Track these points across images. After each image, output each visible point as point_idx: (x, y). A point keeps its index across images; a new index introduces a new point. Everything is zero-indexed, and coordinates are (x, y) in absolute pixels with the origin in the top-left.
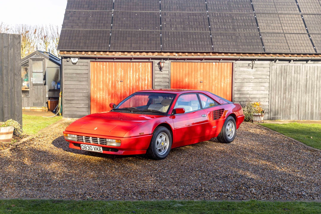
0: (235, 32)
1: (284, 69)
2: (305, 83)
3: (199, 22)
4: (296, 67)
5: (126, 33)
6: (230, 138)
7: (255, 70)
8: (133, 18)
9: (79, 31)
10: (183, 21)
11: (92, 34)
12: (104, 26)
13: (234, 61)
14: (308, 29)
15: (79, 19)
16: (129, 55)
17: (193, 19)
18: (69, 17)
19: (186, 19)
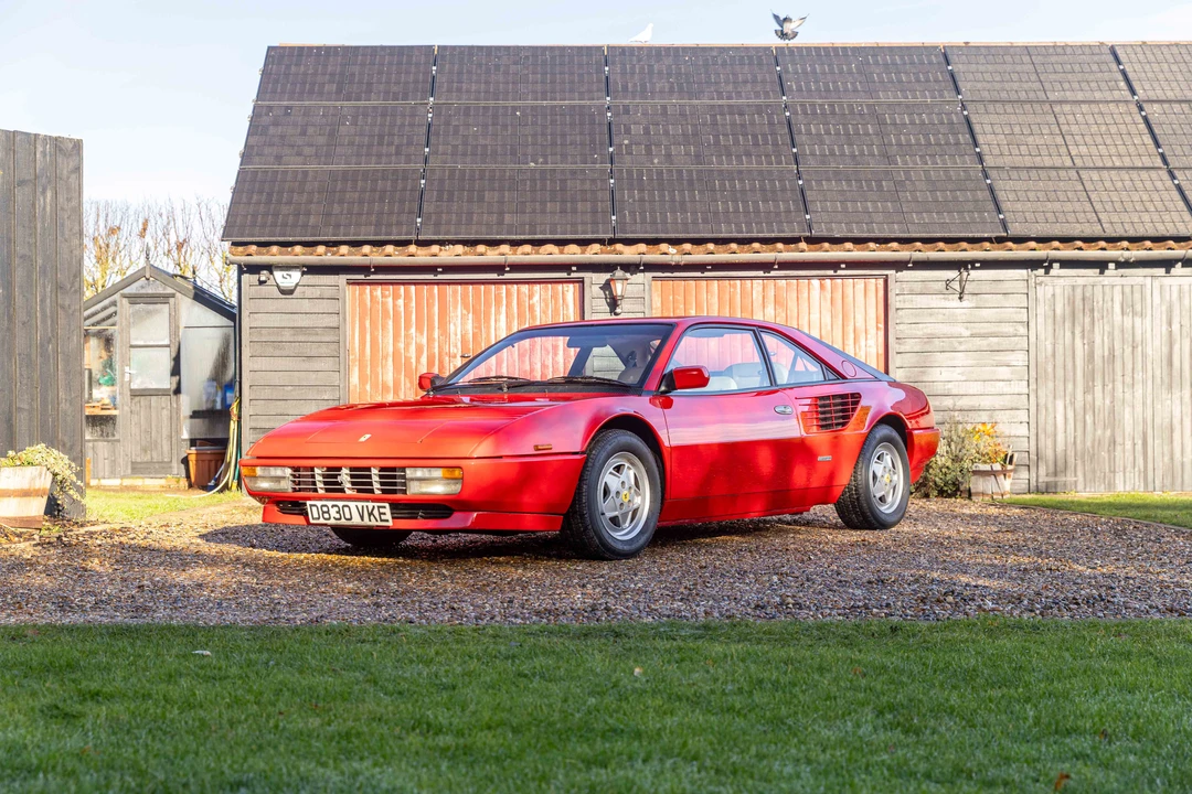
0: (890, 167)
1: (1084, 299)
2: (1165, 350)
3: (755, 136)
4: (1128, 290)
5: (482, 178)
6: (887, 512)
7: (974, 305)
8: (505, 126)
9: (305, 173)
10: (695, 134)
11: (355, 181)
12: (398, 153)
13: (891, 273)
14: (1167, 153)
15: (304, 133)
16: (492, 256)
17: (733, 124)
18: (266, 128)
19: (705, 124)
